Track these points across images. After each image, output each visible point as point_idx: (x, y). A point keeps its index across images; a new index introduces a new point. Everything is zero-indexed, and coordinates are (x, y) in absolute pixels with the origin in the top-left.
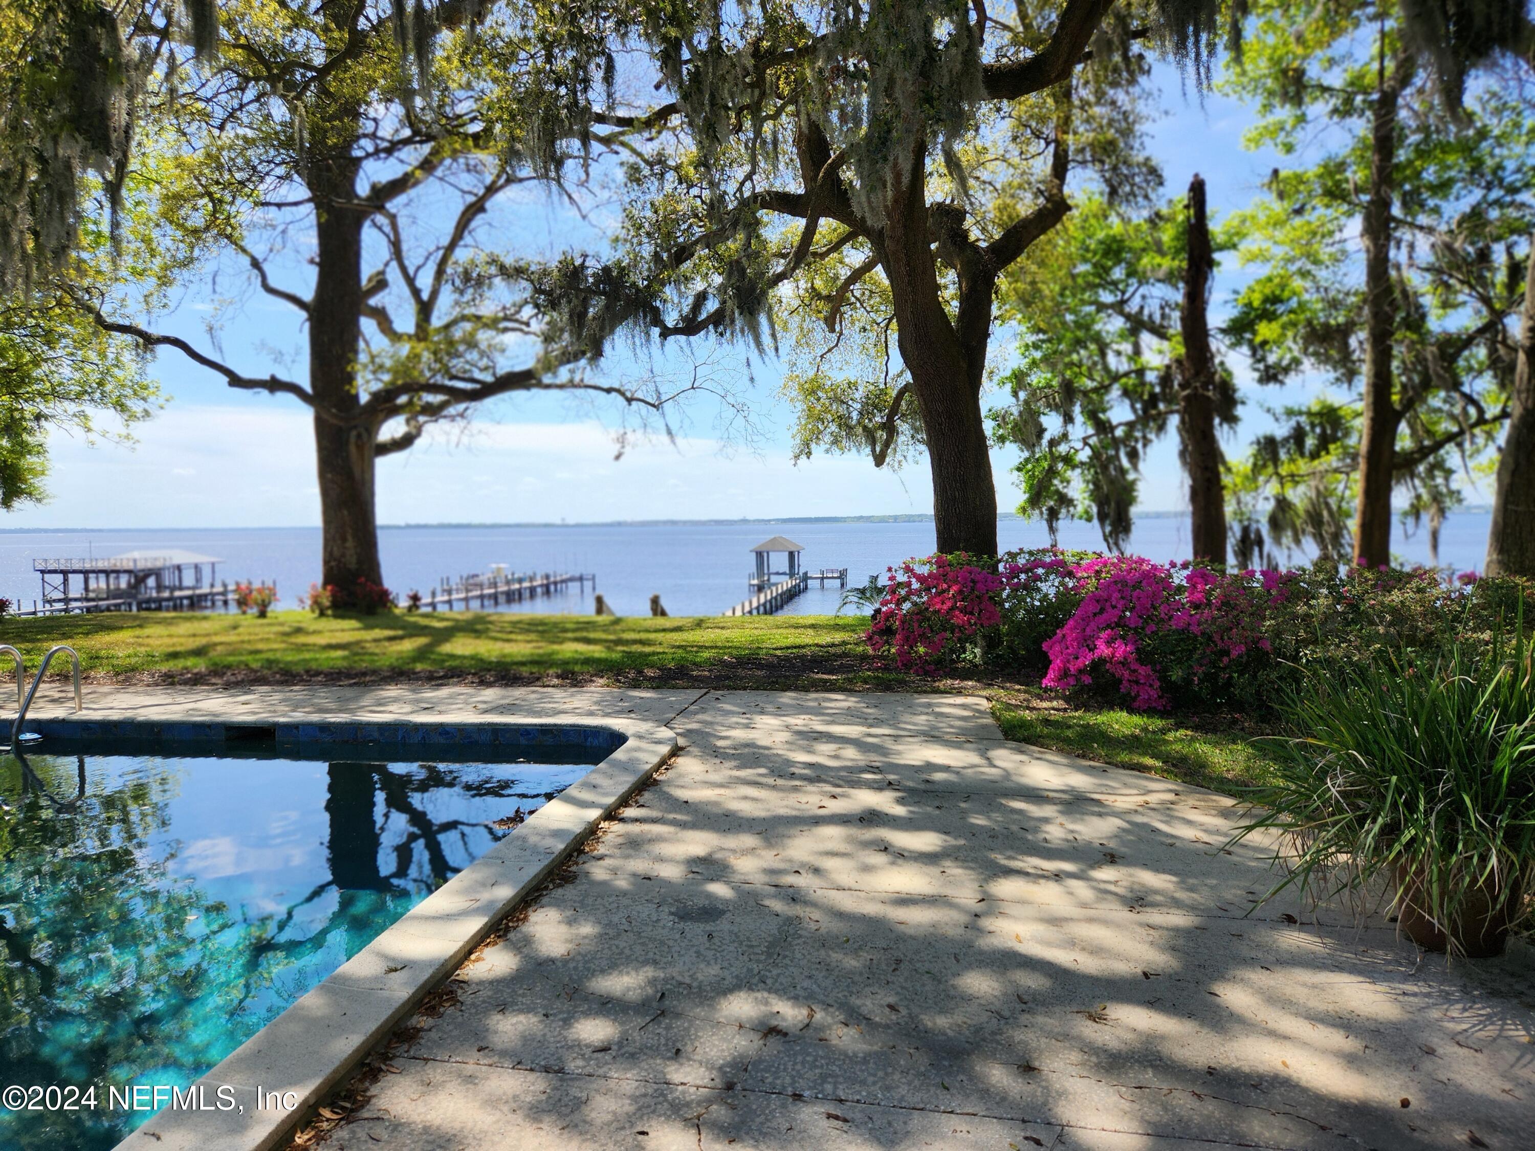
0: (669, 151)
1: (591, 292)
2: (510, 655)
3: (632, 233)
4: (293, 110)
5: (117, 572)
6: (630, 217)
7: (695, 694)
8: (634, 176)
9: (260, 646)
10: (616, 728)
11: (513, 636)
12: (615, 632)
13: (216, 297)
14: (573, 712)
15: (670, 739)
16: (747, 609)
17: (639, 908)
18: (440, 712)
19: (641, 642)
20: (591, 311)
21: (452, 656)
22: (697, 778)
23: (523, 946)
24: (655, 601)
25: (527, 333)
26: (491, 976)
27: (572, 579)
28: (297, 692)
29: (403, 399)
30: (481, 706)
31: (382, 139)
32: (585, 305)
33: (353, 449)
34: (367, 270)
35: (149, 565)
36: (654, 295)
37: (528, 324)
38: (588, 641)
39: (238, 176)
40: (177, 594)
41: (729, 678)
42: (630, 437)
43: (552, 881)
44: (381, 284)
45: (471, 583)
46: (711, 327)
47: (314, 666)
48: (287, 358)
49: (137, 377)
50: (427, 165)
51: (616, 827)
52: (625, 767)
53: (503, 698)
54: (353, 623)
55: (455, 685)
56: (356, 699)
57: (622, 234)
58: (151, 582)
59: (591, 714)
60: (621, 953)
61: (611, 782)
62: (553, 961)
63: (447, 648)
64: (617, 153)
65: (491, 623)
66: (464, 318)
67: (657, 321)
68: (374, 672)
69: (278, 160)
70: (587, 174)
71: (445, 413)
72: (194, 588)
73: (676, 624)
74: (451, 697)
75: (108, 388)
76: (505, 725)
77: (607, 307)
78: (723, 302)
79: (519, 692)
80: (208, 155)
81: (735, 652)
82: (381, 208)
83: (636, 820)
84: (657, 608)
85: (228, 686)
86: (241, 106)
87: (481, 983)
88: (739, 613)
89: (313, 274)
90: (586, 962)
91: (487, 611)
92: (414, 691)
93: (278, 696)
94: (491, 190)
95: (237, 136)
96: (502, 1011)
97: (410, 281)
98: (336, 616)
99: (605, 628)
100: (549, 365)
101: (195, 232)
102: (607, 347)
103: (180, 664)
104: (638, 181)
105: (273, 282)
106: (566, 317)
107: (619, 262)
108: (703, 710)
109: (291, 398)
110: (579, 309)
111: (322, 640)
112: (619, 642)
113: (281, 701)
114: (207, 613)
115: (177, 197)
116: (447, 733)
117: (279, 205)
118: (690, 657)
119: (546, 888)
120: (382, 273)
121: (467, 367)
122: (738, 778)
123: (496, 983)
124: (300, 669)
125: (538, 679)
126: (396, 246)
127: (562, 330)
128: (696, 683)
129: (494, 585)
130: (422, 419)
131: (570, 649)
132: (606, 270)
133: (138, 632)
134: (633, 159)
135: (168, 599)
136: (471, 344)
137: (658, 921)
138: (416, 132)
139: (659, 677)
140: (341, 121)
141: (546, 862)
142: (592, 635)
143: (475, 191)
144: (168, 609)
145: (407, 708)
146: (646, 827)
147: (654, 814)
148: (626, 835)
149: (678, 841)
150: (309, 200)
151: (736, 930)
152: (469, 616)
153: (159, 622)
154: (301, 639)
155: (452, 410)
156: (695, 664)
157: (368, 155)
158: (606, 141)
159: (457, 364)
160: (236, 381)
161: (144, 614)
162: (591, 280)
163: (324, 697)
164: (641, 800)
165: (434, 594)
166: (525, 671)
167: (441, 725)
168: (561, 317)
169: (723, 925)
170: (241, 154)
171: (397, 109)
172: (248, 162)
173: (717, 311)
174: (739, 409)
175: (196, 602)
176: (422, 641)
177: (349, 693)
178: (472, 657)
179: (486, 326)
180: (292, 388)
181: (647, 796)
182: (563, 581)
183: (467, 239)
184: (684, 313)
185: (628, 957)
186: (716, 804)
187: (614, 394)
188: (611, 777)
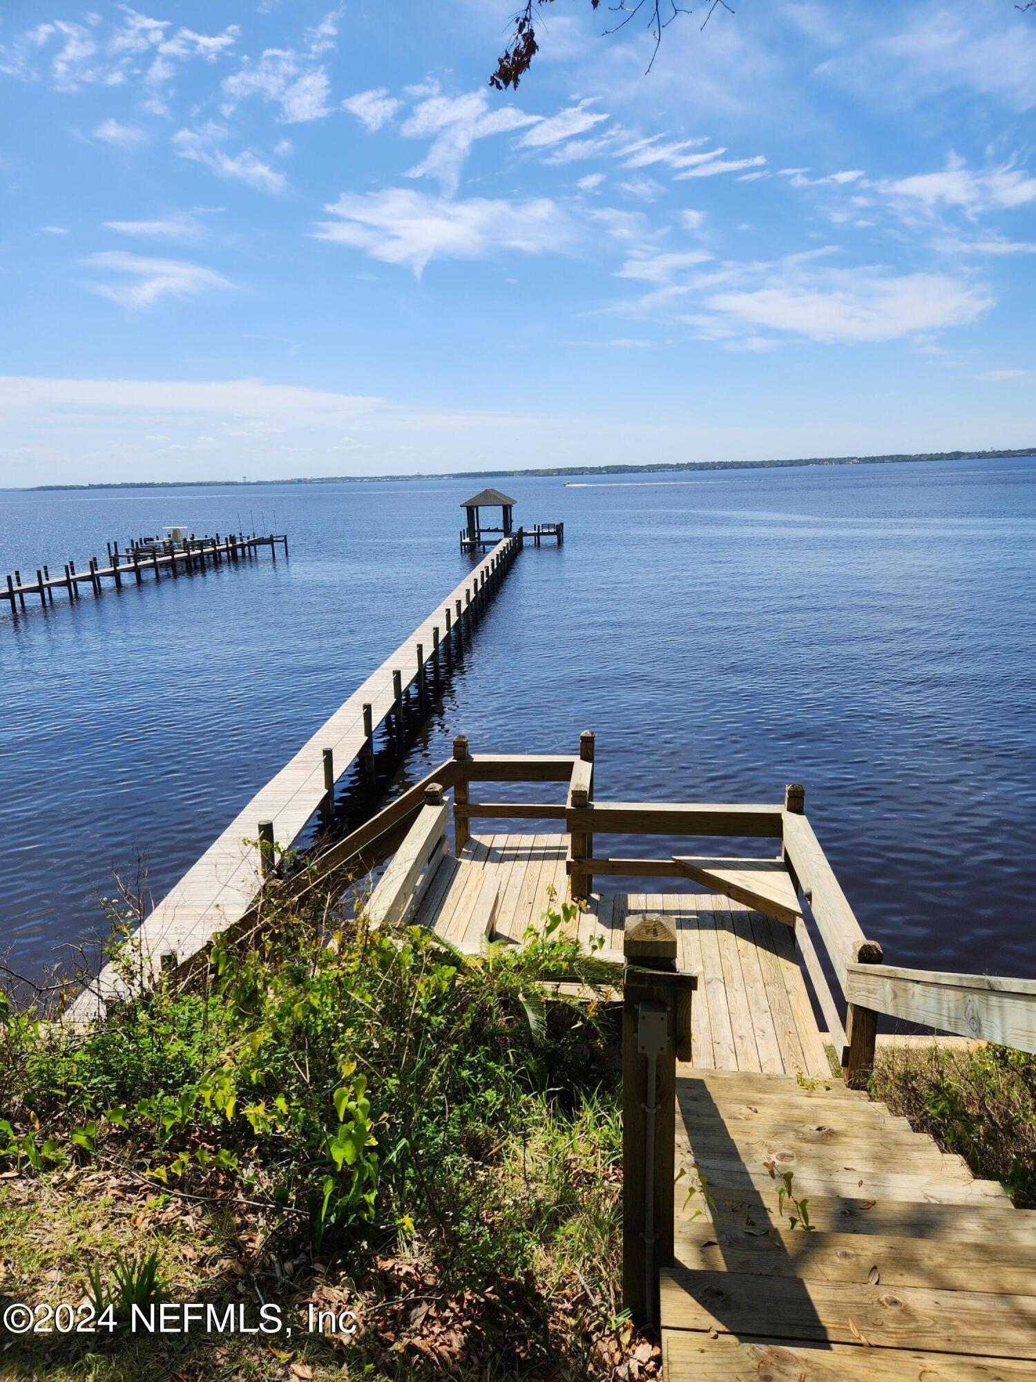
27: (259, 542)
45: (141, 550)
129: (170, 550)
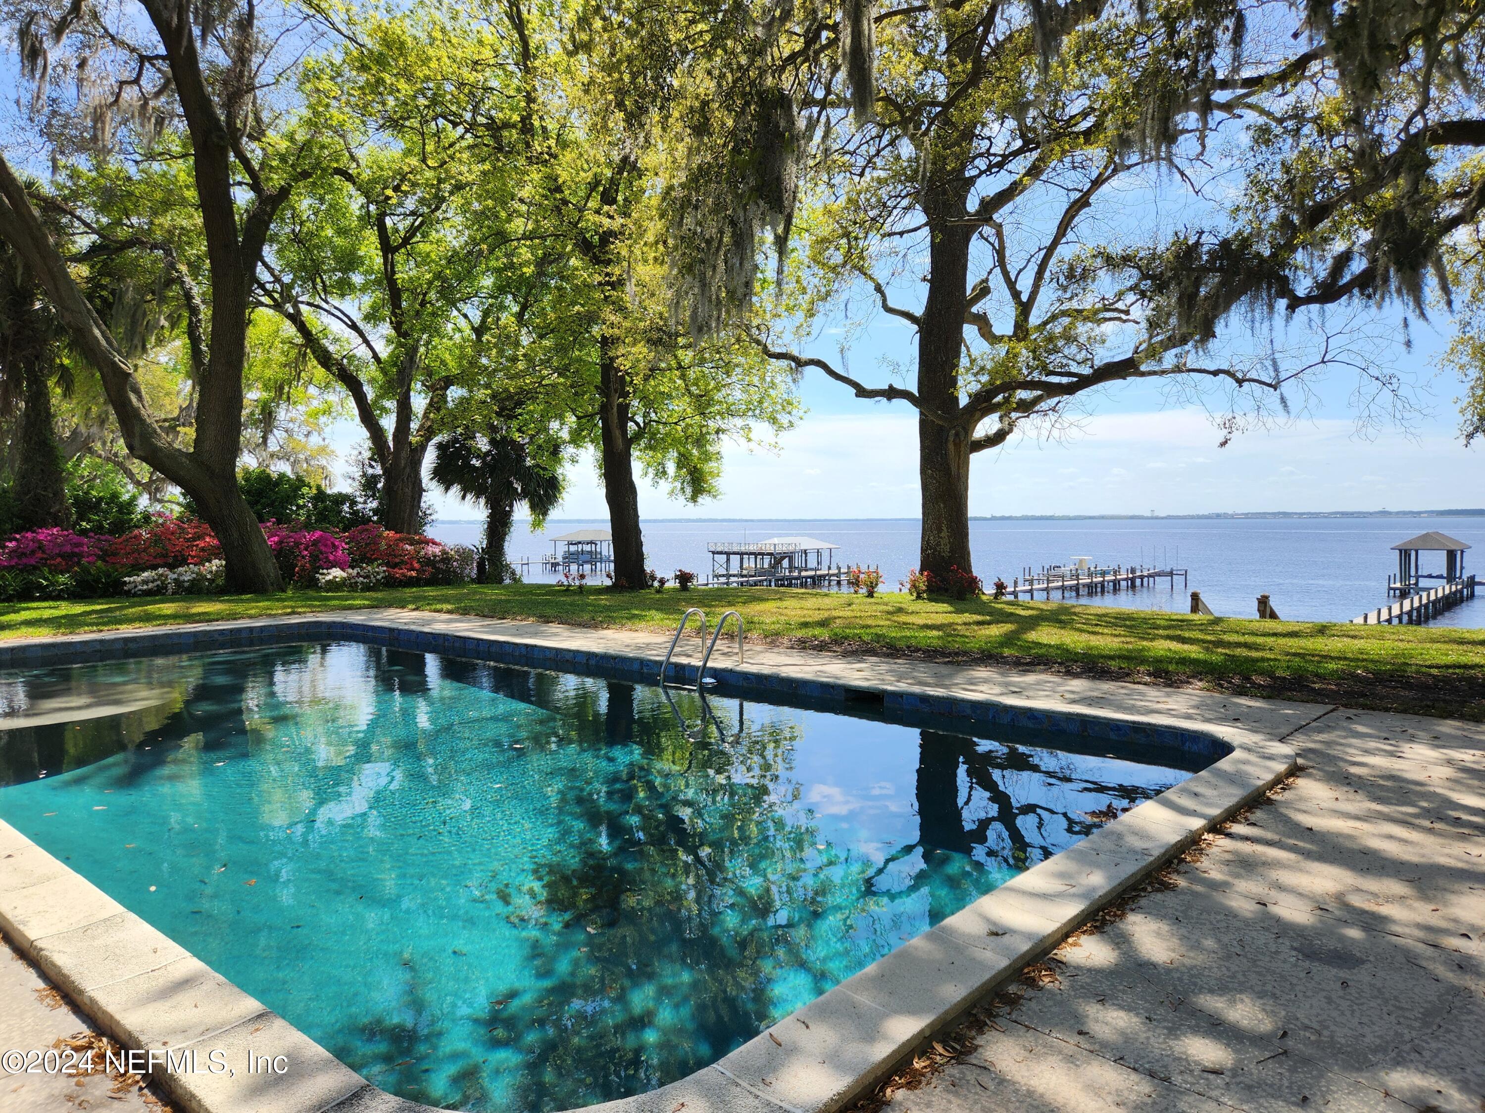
0: (1307, 100)
1: (1205, 270)
2: (1097, 648)
3: (1256, 199)
4: (918, 147)
5: (763, 554)
6: (1255, 182)
7: (1317, 710)
8: (1263, 136)
9: (870, 622)
10: (1220, 735)
11: (1098, 629)
12: (1214, 633)
13: (849, 322)
14: (1168, 712)
15: (1286, 757)
16: (1385, 616)
17: (1254, 934)
18: (1028, 697)
19: (1246, 645)
20: (1203, 291)
21: (1038, 645)
22: (1323, 805)
23: (1121, 941)
24: (1263, 602)
25: (1125, 321)
26: (1089, 963)
27: (1159, 574)
28: (901, 664)
29: (999, 398)
30: (1068, 696)
31: (995, 155)
32: (1197, 284)
33: (951, 446)
34: (972, 280)
35: (785, 549)
36: (1283, 265)
37: (1127, 312)
38: (1183, 640)
39: (872, 214)
40: (804, 574)
41: (1364, 695)
42: (1240, 421)
43: (1150, 884)
44: (984, 291)
45: (1053, 572)
46: (1356, 291)
47: (913, 642)
48: (903, 368)
49: (785, 396)
50: (1034, 171)
51: (1222, 842)
52: (1234, 779)
53: (1092, 690)
54: (945, 607)
55: (1042, 672)
56: (950, 676)
57: (1244, 202)
58: (785, 563)
59: (1188, 717)
60: (1233, 977)
61: (1215, 793)
62: (1154, 966)
63: (1032, 636)
64: (1241, 117)
65: (1075, 614)
66: (1064, 313)
67: (1284, 289)
68: (965, 653)
69: (903, 193)
70: (1204, 146)
71: (1036, 408)
72: (816, 570)
73: (1291, 628)
74: (1038, 683)
75: (765, 405)
76: (1095, 717)
77: (1222, 284)
78: (1374, 261)
79: (1107, 687)
80: (850, 200)
81: (1371, 666)
82: (988, 220)
83: (1246, 838)
84: (1264, 607)
85: (846, 654)
86: (878, 152)
87: (1078, 968)
88: (1372, 619)
89: (924, 290)
90: (1192, 976)
91: (1069, 603)
92: (1002, 674)
93: (884, 667)
94: (1097, 183)
95: (872, 179)
96: (1102, 1001)
97: (1011, 285)
98: (930, 600)
99: (1202, 627)
100: (1153, 353)
101: (834, 269)
102: (1219, 328)
103: (809, 632)
104: (1267, 142)
105: (891, 304)
106: (1173, 301)
107: (1240, 233)
108: (1328, 728)
109: (905, 403)
110: (1190, 290)
111: (920, 620)
112: (1220, 643)
113: (888, 671)
114: (825, 590)
115: (824, 240)
116: (1035, 718)
117: (901, 234)
118: (1311, 668)
119: (1144, 890)
120: (986, 281)
121: (1065, 361)
122: (1379, 812)
123: (1095, 972)
124: (902, 644)
125: (1128, 675)
126: (1000, 254)
127: (1169, 315)
128: (1317, 697)
129: (1076, 577)
130: (1014, 415)
131: (1162, 647)
132: (1225, 244)
133: (779, 604)
134: (1262, 120)
135: (796, 578)
136: (1070, 338)
137: (1277, 952)
138: (1027, 142)
139: (1269, 686)
140: (960, 145)
141: (1144, 863)
142: (1187, 634)
143: (1080, 187)
144: (796, 586)
145: (997, 690)
146: (1259, 849)
147: (1269, 835)
148: (1235, 853)
149: (1301, 870)
150: (925, 225)
151: (1379, 984)
152: (1052, 606)
153: (795, 596)
154: (903, 618)
155: (1044, 405)
156: (1317, 675)
157: (982, 173)
158: (1227, 107)
159: (1055, 359)
160: (862, 392)
161: (782, 589)
162: (1205, 257)
163: (923, 672)
164: (1252, 817)
165: (1016, 583)
166: (1113, 665)
167: (1030, 710)
168: (1169, 300)
169: (1361, 976)
170: (875, 194)
171: (1011, 123)
172: (879, 200)
173: (1365, 272)
174: (1386, 381)
175: (817, 581)
176: (1008, 627)
177: (944, 670)
178: (1058, 647)
179: (1086, 319)
180: (905, 395)
181: (1258, 815)
182: (1149, 576)
183: (1070, 236)
184: (1320, 279)
185: (1241, 983)
186: (1350, 837)
187: (1221, 376)
188: (1215, 787)
